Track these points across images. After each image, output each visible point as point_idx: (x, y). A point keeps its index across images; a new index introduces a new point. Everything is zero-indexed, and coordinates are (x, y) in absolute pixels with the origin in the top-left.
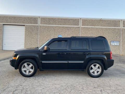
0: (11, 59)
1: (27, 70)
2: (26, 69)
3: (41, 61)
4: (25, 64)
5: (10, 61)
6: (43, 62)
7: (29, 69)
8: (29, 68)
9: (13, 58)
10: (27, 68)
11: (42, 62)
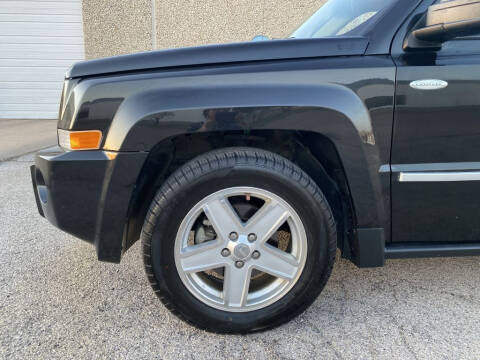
0: (48, 158)
1: (228, 262)
2: (225, 252)
3: (385, 168)
4: (216, 207)
5: (37, 178)
6: (403, 177)
7: (256, 255)
8: (252, 246)
9: (68, 143)
10: (232, 245)
11: (393, 175)
